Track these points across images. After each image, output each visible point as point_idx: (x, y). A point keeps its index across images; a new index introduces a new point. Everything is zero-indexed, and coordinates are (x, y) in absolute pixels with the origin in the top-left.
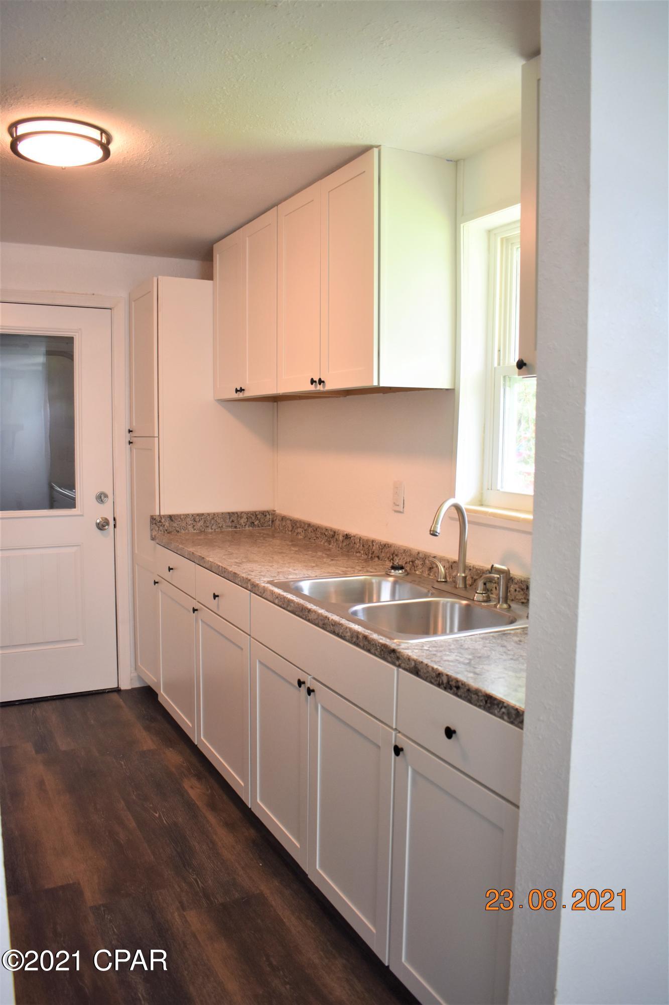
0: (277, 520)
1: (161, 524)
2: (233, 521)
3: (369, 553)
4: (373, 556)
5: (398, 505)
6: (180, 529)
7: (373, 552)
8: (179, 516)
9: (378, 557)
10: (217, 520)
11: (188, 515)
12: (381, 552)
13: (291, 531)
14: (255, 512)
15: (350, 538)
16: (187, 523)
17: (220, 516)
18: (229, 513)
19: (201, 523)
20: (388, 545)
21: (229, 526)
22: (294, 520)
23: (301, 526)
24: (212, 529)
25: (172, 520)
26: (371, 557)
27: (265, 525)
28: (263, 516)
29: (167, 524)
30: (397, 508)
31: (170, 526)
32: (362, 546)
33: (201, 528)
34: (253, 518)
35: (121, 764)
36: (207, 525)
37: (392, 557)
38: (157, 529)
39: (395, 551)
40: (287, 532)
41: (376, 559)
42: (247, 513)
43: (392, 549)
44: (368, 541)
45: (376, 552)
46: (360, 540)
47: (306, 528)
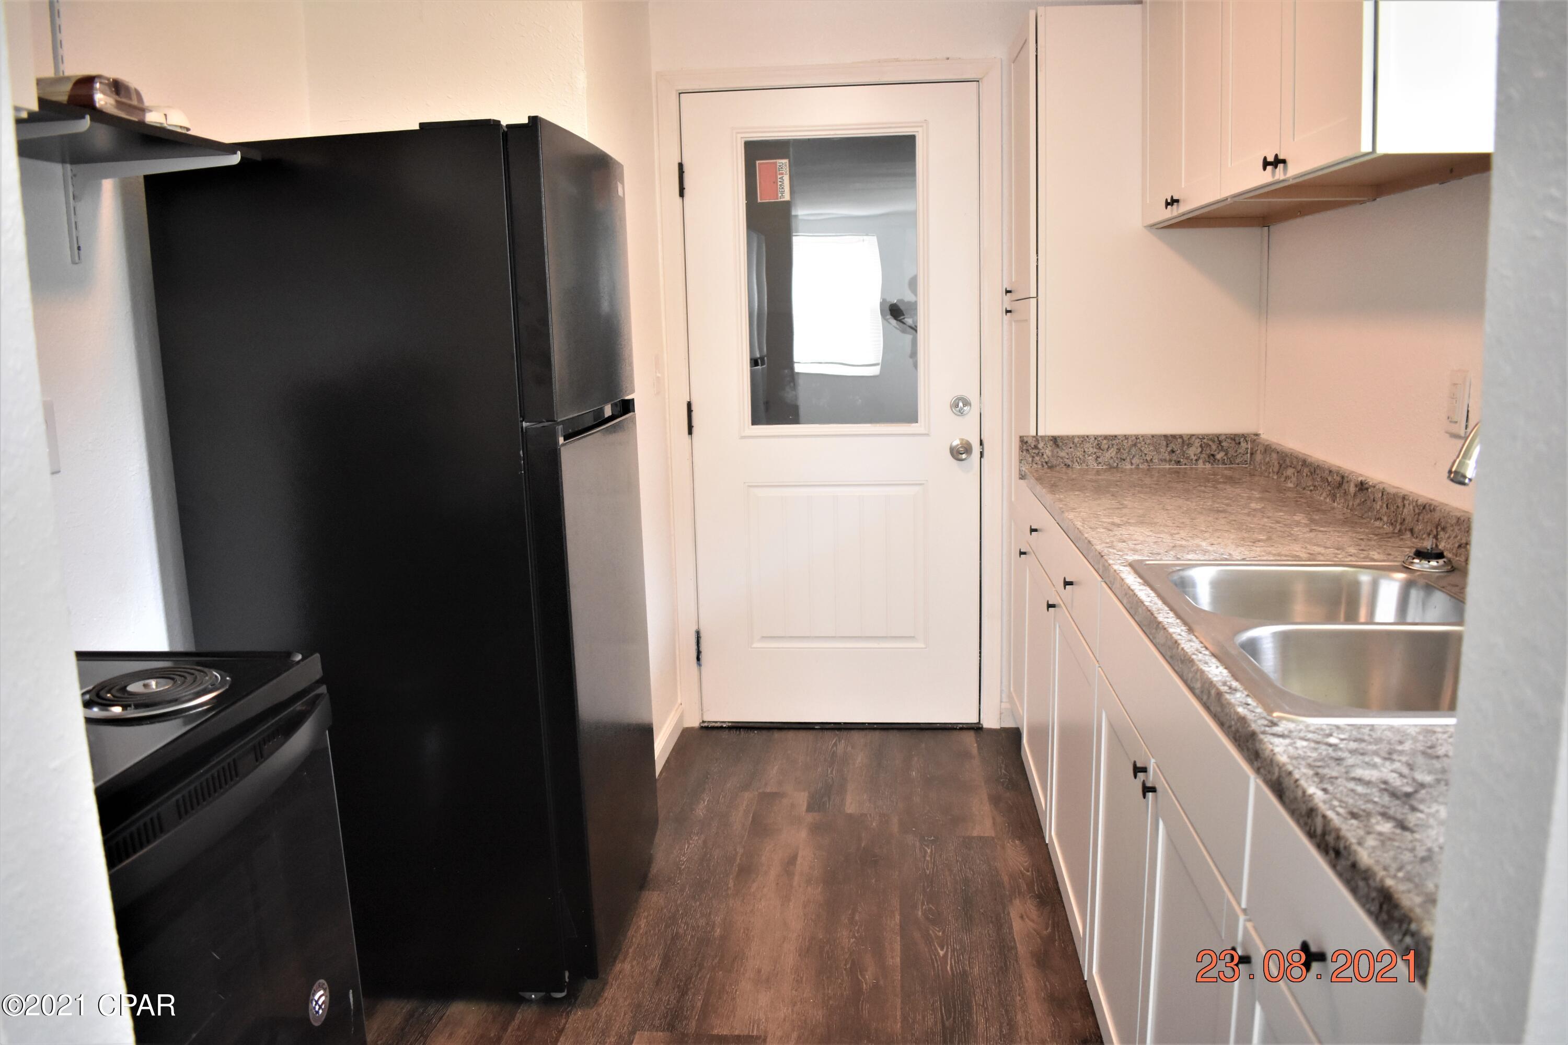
0: (1259, 452)
1: (1036, 451)
2: (1173, 451)
3: (1396, 521)
4: (1403, 527)
5: (1456, 422)
6: (1072, 461)
7: (1404, 520)
8: (1071, 438)
9: (1412, 531)
10: (1143, 448)
11: (1087, 436)
12: (1417, 521)
13: (1278, 473)
14: (1218, 436)
15: (1367, 489)
16: (1084, 452)
17: (1148, 441)
18: (1166, 436)
19: (1112, 452)
20: (1430, 505)
21: (1165, 460)
22: (1282, 453)
23: (1292, 463)
24: (1132, 464)
25: (1058, 446)
26: (1399, 531)
27: (1238, 461)
28: (1233, 444)
29: (1048, 452)
30: (1455, 429)
31: (1053, 456)
32: (1385, 506)
33: (1111, 461)
34: (1214, 447)
35: (926, 852)
36: (1124, 457)
37: (1435, 532)
38: (1030, 459)
39: (1442, 520)
40: (1271, 475)
41: (1408, 535)
42: (1202, 437)
43: (1437, 515)
44: (1395, 495)
45: (1409, 519)
46: (1383, 495)
47: (1299, 467)
